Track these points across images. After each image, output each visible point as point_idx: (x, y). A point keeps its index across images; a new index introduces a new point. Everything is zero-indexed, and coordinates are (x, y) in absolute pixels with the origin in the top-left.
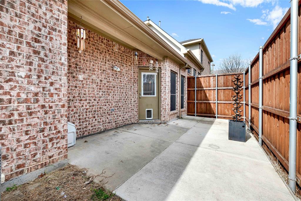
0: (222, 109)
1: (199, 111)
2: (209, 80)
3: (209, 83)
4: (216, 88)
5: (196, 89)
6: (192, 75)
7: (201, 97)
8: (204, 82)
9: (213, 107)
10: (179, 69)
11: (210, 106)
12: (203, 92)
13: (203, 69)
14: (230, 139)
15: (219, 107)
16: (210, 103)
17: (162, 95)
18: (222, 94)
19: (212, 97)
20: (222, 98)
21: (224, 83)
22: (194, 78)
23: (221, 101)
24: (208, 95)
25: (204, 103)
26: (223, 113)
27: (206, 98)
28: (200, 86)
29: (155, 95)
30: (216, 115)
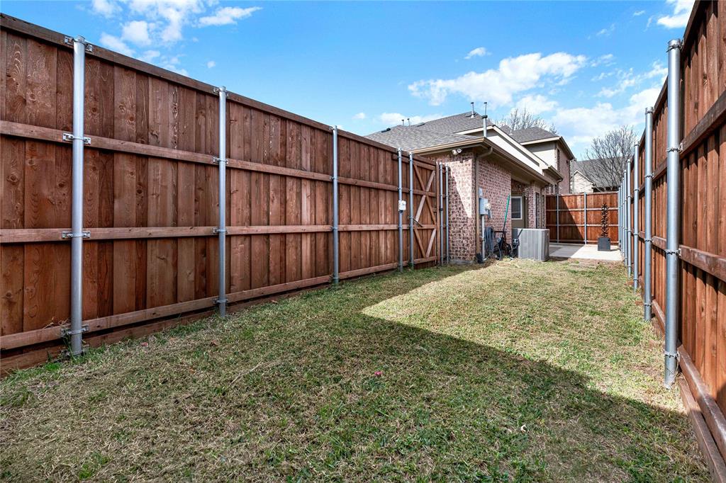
0: (593, 233)
1: (562, 236)
2: (576, 199)
3: (576, 203)
4: (585, 209)
5: (558, 210)
6: (554, 194)
7: (565, 219)
8: (569, 201)
9: (580, 231)
10: (539, 189)
11: (578, 230)
12: (567, 213)
13: (562, 179)
14: (599, 250)
15: (589, 231)
16: (576, 227)
17: (530, 218)
18: (592, 215)
19: (579, 220)
20: (592, 220)
21: (594, 204)
22: (555, 197)
23: (591, 223)
24: (574, 217)
25: (570, 227)
26: (593, 238)
27: (572, 221)
28: (563, 205)
29: (521, 219)
30: (585, 241)
